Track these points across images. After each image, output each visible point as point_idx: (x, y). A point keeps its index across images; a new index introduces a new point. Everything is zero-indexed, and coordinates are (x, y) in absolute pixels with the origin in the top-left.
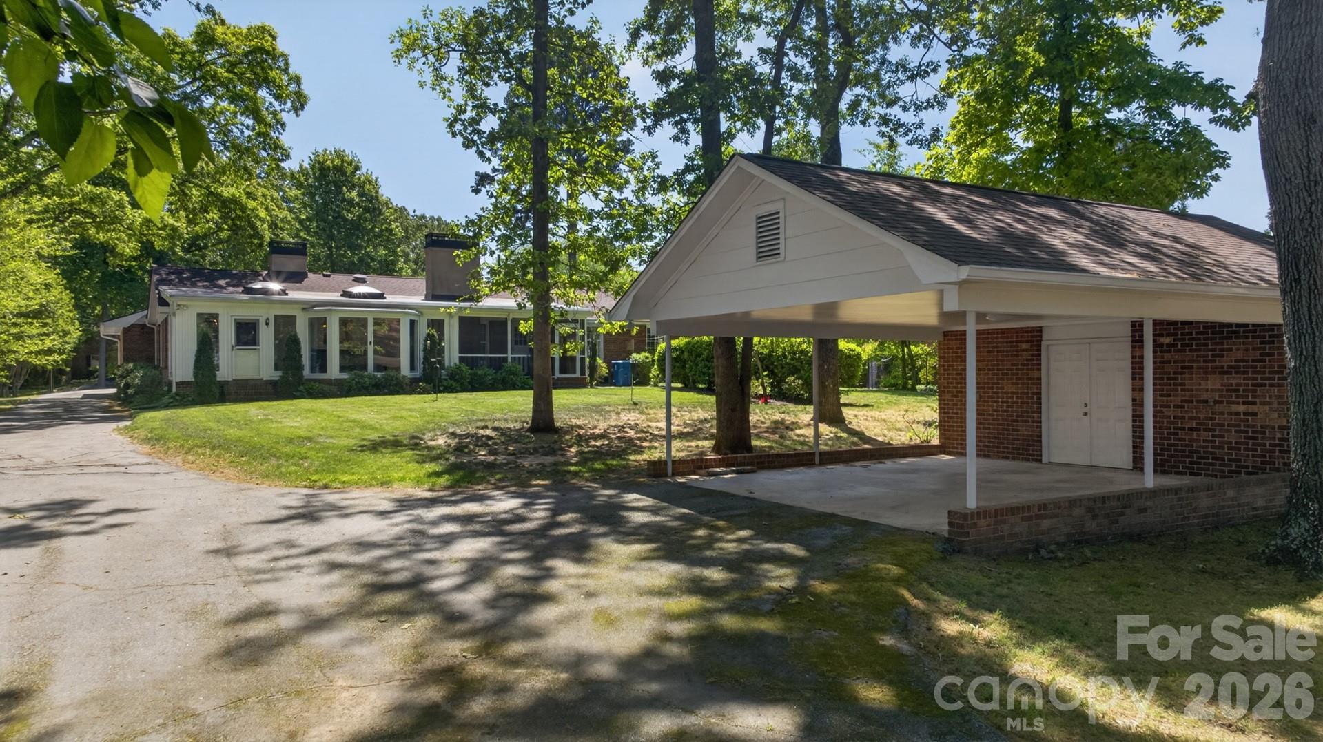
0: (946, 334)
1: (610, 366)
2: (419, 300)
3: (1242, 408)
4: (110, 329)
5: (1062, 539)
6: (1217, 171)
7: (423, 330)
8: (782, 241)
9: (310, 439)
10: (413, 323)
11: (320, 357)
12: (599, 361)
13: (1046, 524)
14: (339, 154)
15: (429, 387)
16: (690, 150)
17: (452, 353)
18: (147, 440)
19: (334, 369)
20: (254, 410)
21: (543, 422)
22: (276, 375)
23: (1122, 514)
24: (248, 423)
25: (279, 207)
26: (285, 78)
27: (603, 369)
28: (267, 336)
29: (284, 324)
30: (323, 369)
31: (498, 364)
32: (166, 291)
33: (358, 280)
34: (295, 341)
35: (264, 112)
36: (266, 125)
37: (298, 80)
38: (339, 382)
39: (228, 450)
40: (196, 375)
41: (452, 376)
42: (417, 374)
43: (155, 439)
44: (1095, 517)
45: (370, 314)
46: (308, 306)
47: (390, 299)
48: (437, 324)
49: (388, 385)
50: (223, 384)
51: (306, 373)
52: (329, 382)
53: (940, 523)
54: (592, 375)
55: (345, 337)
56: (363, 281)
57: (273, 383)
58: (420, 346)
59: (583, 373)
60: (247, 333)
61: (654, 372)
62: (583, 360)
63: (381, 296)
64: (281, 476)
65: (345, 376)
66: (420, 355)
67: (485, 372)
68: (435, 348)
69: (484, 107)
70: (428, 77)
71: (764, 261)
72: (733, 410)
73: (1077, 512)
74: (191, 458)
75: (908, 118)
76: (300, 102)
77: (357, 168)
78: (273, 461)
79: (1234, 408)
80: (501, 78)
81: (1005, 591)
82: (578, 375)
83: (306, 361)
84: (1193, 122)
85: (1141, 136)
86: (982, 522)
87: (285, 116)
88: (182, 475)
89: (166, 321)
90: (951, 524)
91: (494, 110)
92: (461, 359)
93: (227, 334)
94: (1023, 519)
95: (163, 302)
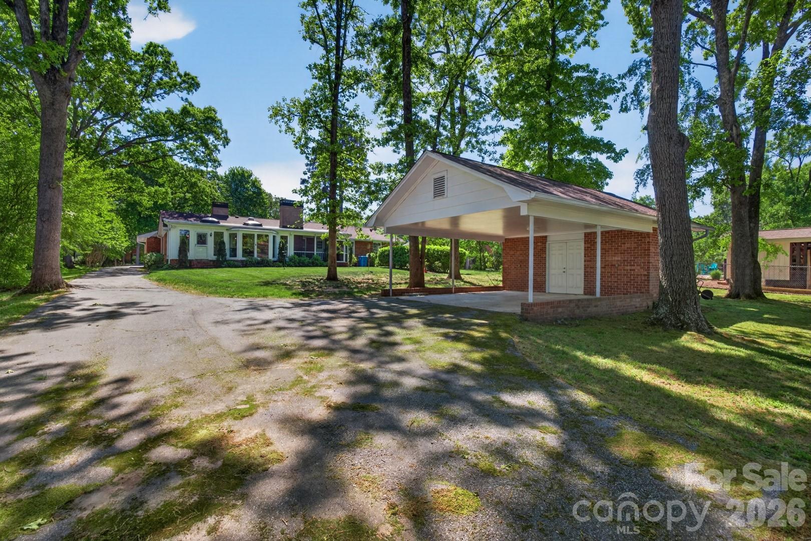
0: (506, 239)
1: (358, 258)
2: (277, 228)
3: (629, 268)
4: (142, 239)
5: (566, 317)
6: (608, 180)
7: (278, 240)
8: (446, 189)
9: (230, 280)
10: (274, 237)
11: (234, 252)
12: (353, 256)
13: (560, 310)
14: (242, 169)
15: (281, 264)
16: (400, 156)
17: (291, 251)
18: (157, 280)
19: (240, 256)
20: (205, 271)
21: (332, 277)
22: (214, 258)
23: (589, 307)
24: (202, 275)
25: (216, 192)
26: (220, 131)
27: (355, 259)
28: (211, 241)
29: (219, 235)
30: (235, 256)
31: (310, 256)
32: (166, 221)
33: (250, 219)
34: (223, 243)
35: (210, 145)
36: (210, 151)
37: (226, 132)
38: (242, 261)
39: (193, 283)
40: (179, 256)
41: (291, 260)
42: (276, 259)
43: (159, 280)
44: (578, 308)
45: (256, 233)
46: (229, 229)
47: (264, 227)
48: (284, 238)
49: (263, 263)
50: (191, 261)
51: (228, 257)
52: (237, 261)
53: (518, 310)
54: (350, 261)
55: (244, 244)
56: (253, 220)
57: (213, 261)
58: (277, 246)
59: (346, 260)
60: (202, 240)
61: (377, 261)
62: (346, 255)
63: (261, 225)
64: (217, 293)
65: (244, 259)
66: (277, 251)
67: (305, 259)
68: (283, 248)
69: (308, 139)
70: (284, 128)
71: (437, 198)
72: (417, 270)
73: (572, 305)
74: (176, 286)
75: (490, 149)
76: (226, 142)
77: (251, 175)
78: (214, 288)
79: (626, 268)
80: (317, 127)
81: (550, 334)
82: (344, 261)
83: (228, 252)
84: (600, 160)
85: (579, 164)
86: (535, 308)
87: (220, 147)
88: (173, 292)
89: (166, 235)
90: (522, 309)
91: (314, 140)
92: (295, 253)
93: (193, 240)
94: (551, 307)
95: (165, 225)
